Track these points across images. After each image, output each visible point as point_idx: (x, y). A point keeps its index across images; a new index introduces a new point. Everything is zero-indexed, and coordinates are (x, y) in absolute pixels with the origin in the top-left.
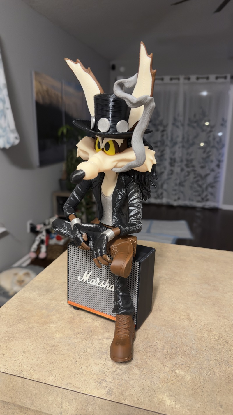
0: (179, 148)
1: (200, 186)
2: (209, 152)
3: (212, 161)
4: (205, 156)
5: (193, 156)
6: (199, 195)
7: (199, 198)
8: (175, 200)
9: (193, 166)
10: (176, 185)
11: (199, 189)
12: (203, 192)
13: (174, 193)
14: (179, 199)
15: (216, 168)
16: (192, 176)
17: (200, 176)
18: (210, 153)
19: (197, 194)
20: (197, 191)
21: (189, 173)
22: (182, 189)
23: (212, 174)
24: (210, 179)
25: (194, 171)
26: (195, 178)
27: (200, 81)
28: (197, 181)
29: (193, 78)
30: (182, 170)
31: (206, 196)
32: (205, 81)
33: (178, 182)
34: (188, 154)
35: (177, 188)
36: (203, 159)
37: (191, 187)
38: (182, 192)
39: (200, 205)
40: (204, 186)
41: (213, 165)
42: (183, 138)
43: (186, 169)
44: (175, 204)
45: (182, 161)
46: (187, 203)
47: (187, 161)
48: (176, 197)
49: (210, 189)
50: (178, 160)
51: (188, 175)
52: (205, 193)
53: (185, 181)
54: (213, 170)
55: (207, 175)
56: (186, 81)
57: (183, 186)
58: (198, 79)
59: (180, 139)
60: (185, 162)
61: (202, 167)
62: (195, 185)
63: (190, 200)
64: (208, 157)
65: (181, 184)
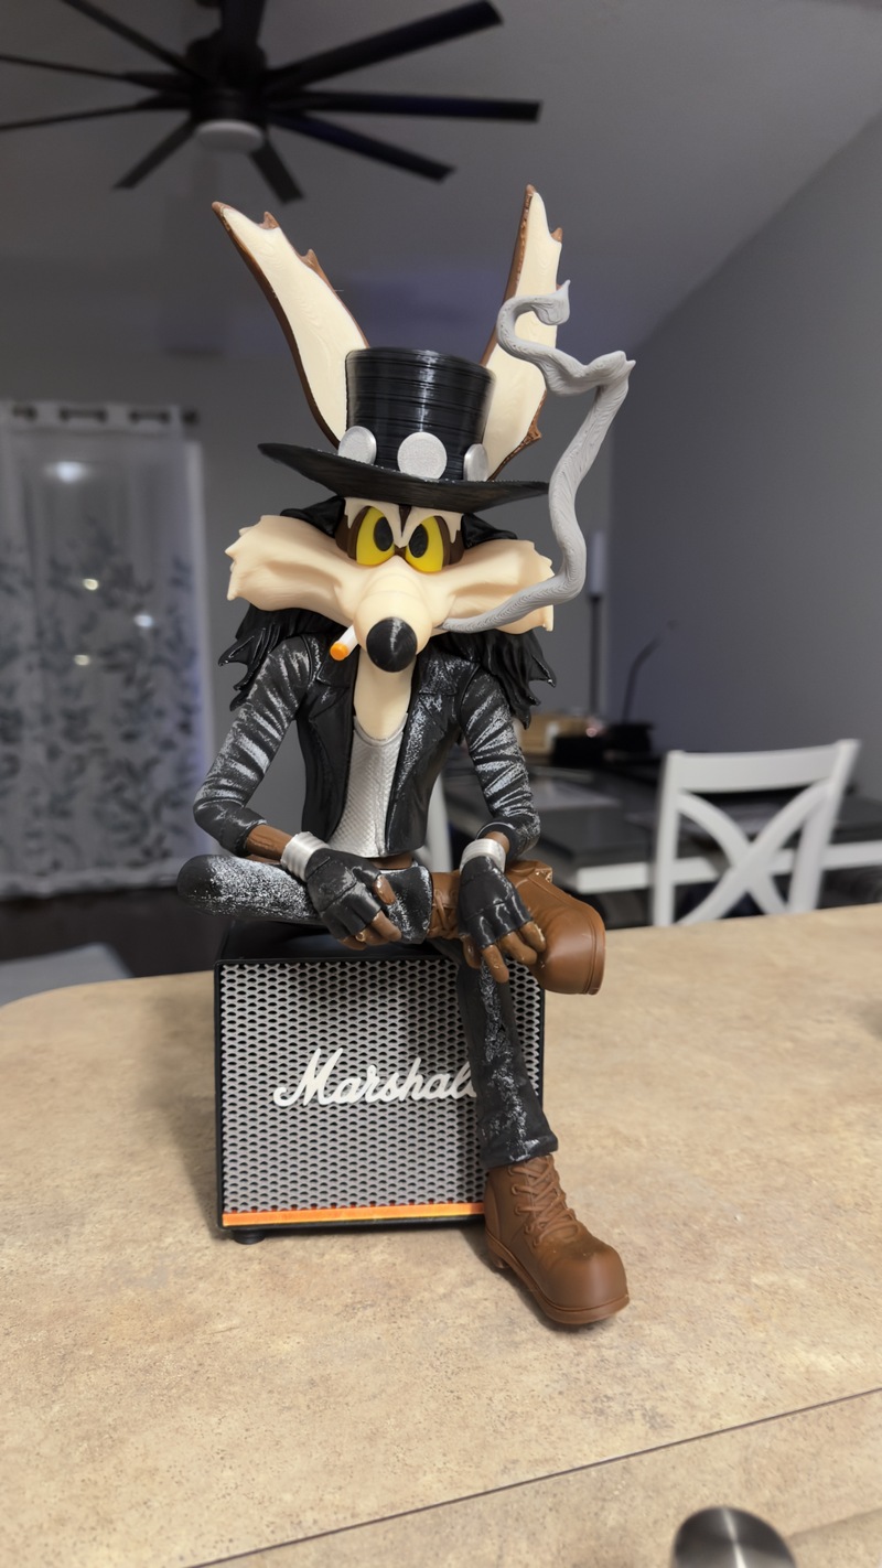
0: (30, 668)
1: (132, 807)
2: (146, 679)
3: (160, 714)
4: (132, 694)
5: (86, 700)
6: (135, 841)
7: (135, 853)
8: (42, 874)
9: (97, 737)
10: (37, 812)
11: (128, 817)
12: (145, 825)
13: (33, 844)
14: (56, 866)
15: (178, 737)
16: (94, 771)
17: (128, 769)
18: (150, 685)
19: (122, 836)
20: (124, 827)
21: (81, 763)
22: (61, 826)
23: (170, 759)
24: (162, 778)
25: (103, 752)
26: (107, 778)
27: (76, 423)
28: (119, 789)
29: (48, 412)
30: (53, 753)
31: (160, 839)
32: (90, 424)
33: (43, 800)
34: (66, 690)
35: (41, 824)
36: (128, 705)
37: (98, 815)
38: (66, 839)
39: (139, 877)
40: (147, 805)
41: (167, 727)
42: (40, 634)
43: (70, 749)
44: (44, 887)
45: (46, 719)
46: (94, 877)
47: (70, 716)
48: (45, 861)
49: (168, 815)
50: (30, 714)
51: (81, 770)
52: (154, 831)
53: (71, 794)
54: (168, 745)
55: (150, 764)
56: (22, 423)
57: (65, 814)
58: (65, 415)
59: (25, 637)
60: (60, 724)
61: (130, 737)
62: (113, 807)
63: (102, 863)
64: (146, 696)
65: (58, 808)
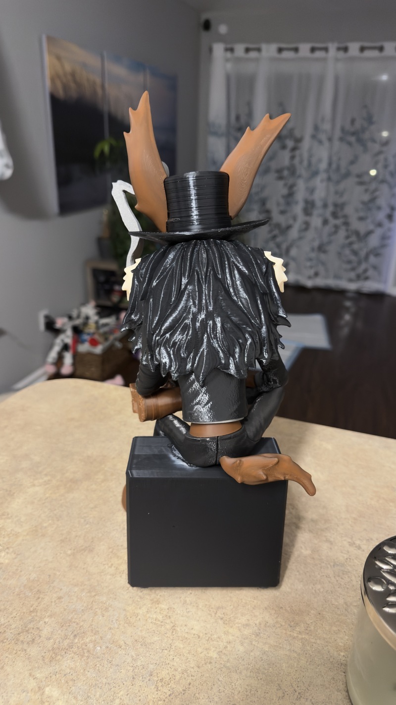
0: (322, 181)
1: (355, 253)
2: (375, 190)
3: (379, 208)
4: (366, 198)
5: (345, 198)
6: (353, 269)
7: (352, 275)
8: (310, 278)
9: (345, 216)
10: (313, 250)
11: (353, 258)
12: (360, 263)
13: (309, 264)
14: (316, 274)
15: (386, 222)
16: (342, 233)
17: (357, 233)
18: (377, 193)
19: (349, 266)
20: (349, 262)
21: (336, 227)
22: (323, 256)
23: (379, 232)
24: (374, 241)
25: (346, 224)
26: (347, 237)
27: (368, 54)
28: (351, 244)
29: (354, 48)
30: (325, 222)
31: (366, 271)
32: (375, 53)
33: (316, 244)
34: (336, 193)
35: (313, 255)
36: (363, 203)
37: (339, 254)
38: (323, 264)
39: (352, 286)
40: (363, 254)
41: (381, 216)
42: (330, 164)
43: (332, 221)
44: (309, 284)
45: (325, 206)
46: (331, 282)
47: (336, 205)
48: (312, 272)
49: (372, 259)
50: (319, 203)
51: (336, 232)
52: (363, 266)
53: (330, 242)
54: (380, 225)
55: (369, 233)
56: (341, 54)
57: (325, 252)
58: (362, 49)
59: (323, 166)
60: (331, 208)
61: (361, 219)
62: (347, 252)
63: (337, 277)
64: (373, 200)
65: (321, 249)
